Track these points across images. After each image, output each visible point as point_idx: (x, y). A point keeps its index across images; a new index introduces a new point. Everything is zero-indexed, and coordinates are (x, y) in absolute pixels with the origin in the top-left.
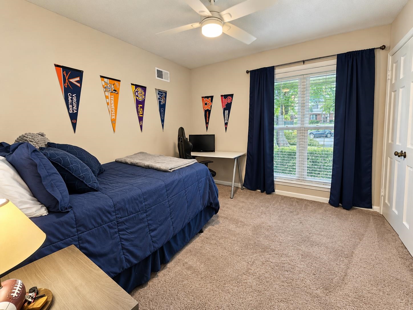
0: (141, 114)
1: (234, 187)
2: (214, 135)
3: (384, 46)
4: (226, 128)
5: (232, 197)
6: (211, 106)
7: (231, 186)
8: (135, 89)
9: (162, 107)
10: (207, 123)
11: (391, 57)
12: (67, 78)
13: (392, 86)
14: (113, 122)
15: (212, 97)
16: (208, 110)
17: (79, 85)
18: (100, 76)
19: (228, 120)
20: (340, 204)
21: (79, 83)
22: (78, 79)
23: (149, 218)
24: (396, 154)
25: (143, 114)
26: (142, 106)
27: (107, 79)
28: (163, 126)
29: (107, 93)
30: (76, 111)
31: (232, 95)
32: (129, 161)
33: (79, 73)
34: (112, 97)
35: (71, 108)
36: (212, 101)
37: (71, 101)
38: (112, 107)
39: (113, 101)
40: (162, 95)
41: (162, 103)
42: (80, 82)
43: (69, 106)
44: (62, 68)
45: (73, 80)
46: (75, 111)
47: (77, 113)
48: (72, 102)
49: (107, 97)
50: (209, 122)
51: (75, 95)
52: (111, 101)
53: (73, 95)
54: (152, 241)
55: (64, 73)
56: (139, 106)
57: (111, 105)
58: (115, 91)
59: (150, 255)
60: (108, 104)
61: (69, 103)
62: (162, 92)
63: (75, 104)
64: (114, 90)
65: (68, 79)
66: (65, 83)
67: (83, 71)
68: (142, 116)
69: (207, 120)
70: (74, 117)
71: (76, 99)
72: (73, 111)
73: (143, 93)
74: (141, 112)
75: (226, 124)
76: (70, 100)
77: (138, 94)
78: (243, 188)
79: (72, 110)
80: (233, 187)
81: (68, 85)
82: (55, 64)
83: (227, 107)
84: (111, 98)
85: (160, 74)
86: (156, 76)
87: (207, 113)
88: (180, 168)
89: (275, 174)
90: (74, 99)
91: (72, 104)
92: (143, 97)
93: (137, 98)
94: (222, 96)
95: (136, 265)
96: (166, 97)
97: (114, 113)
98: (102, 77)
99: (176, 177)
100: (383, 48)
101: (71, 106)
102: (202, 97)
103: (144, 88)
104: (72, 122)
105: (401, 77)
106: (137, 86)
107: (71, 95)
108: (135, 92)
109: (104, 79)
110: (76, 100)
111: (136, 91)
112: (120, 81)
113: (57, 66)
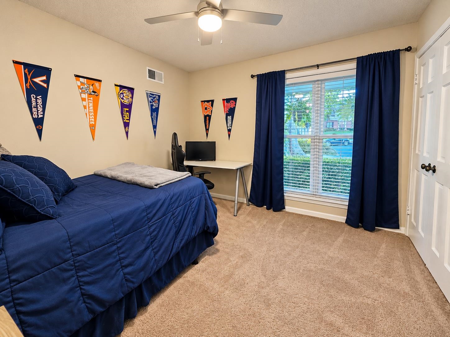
0: (127, 120)
1: (238, 202)
2: (215, 142)
3: (410, 47)
4: (229, 135)
5: (235, 215)
6: (212, 111)
7: (234, 201)
8: (120, 91)
9: (154, 111)
10: (207, 130)
11: (418, 59)
12: (29, 77)
13: (420, 90)
14: (93, 128)
15: (212, 101)
16: (208, 115)
17: (45, 85)
18: (75, 75)
19: (231, 127)
20: (360, 224)
21: (45, 83)
22: (44, 78)
23: (120, 251)
24: (424, 167)
25: (129, 120)
26: (128, 109)
27: (83, 79)
28: (155, 132)
29: (84, 96)
30: (42, 116)
31: (235, 99)
32: (109, 174)
33: (46, 72)
34: (91, 100)
35: (35, 112)
36: (212, 106)
37: (35, 104)
38: (90, 110)
39: (92, 104)
40: (154, 98)
41: (154, 107)
42: (47, 82)
43: (33, 110)
44: (22, 66)
45: (37, 80)
46: (40, 116)
47: (43, 118)
48: (37, 105)
49: (83, 100)
50: (209, 128)
51: (41, 96)
52: (89, 104)
53: (38, 97)
54: (126, 280)
55: (26, 71)
56: (124, 110)
57: (89, 108)
58: (95, 93)
59: (123, 298)
60: (85, 107)
61: (33, 106)
62: (153, 95)
63: (41, 108)
64: (93, 92)
65: (31, 79)
66: (26, 82)
67: (51, 69)
68: (128, 121)
69: (208, 126)
70: (39, 122)
71: (41, 102)
72: (38, 116)
73: (130, 95)
74: (128, 117)
75: (229, 131)
76: (33, 103)
77: (123, 96)
78: (249, 204)
79: (36, 114)
80: (236, 202)
81: (30, 85)
82: (13, 61)
83: (231, 113)
84: (89, 101)
85: (152, 74)
86: (148, 77)
87: (207, 118)
88: (169, 182)
89: (286, 188)
90: (39, 102)
91: (37, 107)
92: (131, 99)
93: (122, 101)
94: (223, 100)
95: (102, 313)
96: (159, 100)
97: (92, 118)
98: (77, 76)
99: (162, 196)
100: (409, 49)
101: (35, 110)
102: (202, 101)
103: (131, 90)
104: (37, 128)
105: (430, 81)
106: (122, 87)
107: (35, 97)
108: (120, 94)
109: (80, 78)
110: (41, 104)
111: (122, 93)
112: (101, 82)
113: (15, 62)
